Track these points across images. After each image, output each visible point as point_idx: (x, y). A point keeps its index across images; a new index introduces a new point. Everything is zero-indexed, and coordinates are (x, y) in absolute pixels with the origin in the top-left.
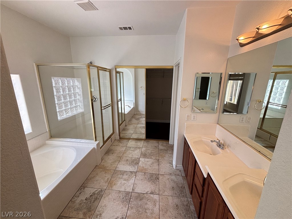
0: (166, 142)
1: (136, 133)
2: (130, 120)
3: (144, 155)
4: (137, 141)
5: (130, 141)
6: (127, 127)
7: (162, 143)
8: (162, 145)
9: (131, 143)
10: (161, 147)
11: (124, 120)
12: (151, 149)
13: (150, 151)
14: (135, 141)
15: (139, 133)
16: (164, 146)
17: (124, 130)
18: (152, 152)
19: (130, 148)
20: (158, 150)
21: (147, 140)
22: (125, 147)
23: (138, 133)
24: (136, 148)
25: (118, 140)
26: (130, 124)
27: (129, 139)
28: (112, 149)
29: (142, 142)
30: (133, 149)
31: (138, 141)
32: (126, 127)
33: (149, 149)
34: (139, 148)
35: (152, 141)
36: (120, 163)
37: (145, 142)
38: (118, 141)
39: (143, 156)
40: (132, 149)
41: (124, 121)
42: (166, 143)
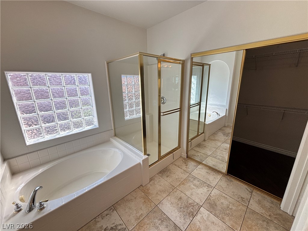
3: (212, 205)
7: (260, 198)
8: (259, 202)
9: (200, 172)
10: (254, 206)
12: (231, 200)
14: (207, 171)
16: (263, 207)
18: (230, 207)
19: (195, 178)
21: (228, 177)
22: (188, 174)
24: (204, 184)
27: (200, 163)
28: (170, 170)
29: (219, 177)
30: (198, 183)
31: (212, 173)
33: (226, 196)
34: (209, 186)
37: (224, 179)
38: (184, 161)
39: (208, 205)
41: (202, 133)
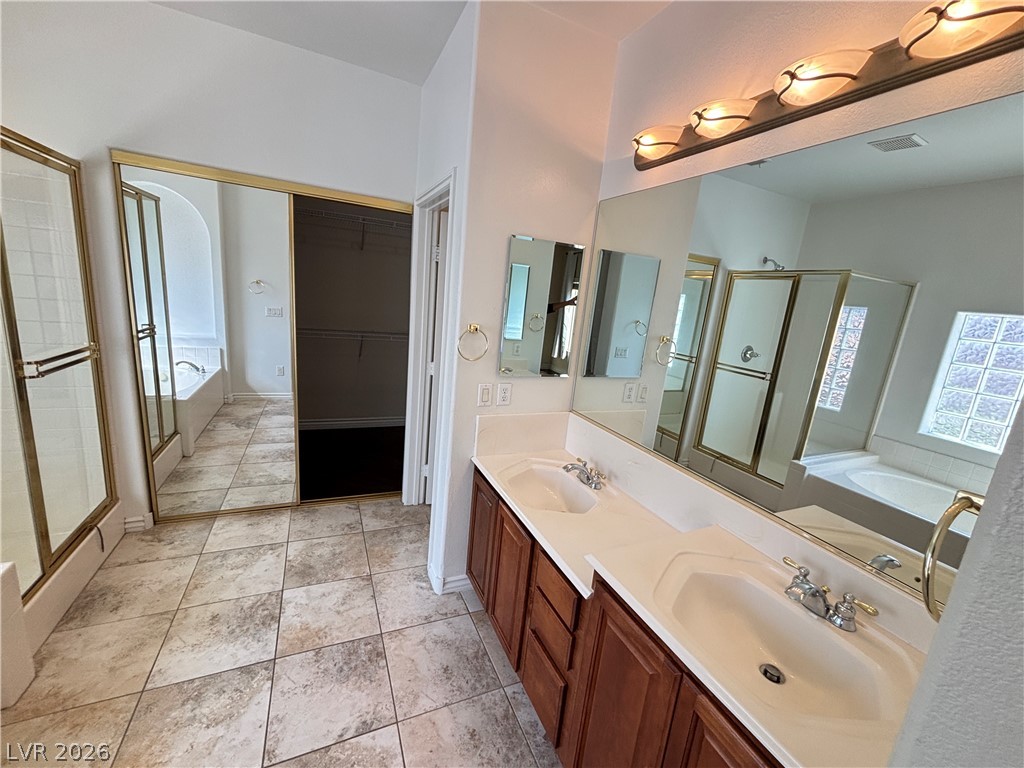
0: (390, 499)
1: (249, 485)
2: (205, 431)
3: (304, 573)
4: (255, 519)
5: (218, 523)
6: (195, 463)
7: (374, 508)
8: (375, 515)
9: (226, 535)
10: (371, 524)
11: (176, 433)
12: (332, 541)
13: (325, 551)
14: (245, 522)
15: (260, 484)
16: (383, 517)
17: (175, 476)
18: (338, 551)
19: (224, 555)
20: (360, 538)
21: (305, 507)
22: (196, 558)
23: (257, 480)
24: (256, 551)
25: (145, 532)
26: (208, 448)
27: (213, 516)
28: (109, 587)
29: (285, 519)
30: (242, 557)
31: (264, 519)
32: (189, 464)
34: (273, 547)
35: (332, 506)
36: (175, 644)
37: (298, 516)
38: (149, 538)
39: (295, 578)
40: (233, 560)
41: (172, 437)
42: (392, 504)
